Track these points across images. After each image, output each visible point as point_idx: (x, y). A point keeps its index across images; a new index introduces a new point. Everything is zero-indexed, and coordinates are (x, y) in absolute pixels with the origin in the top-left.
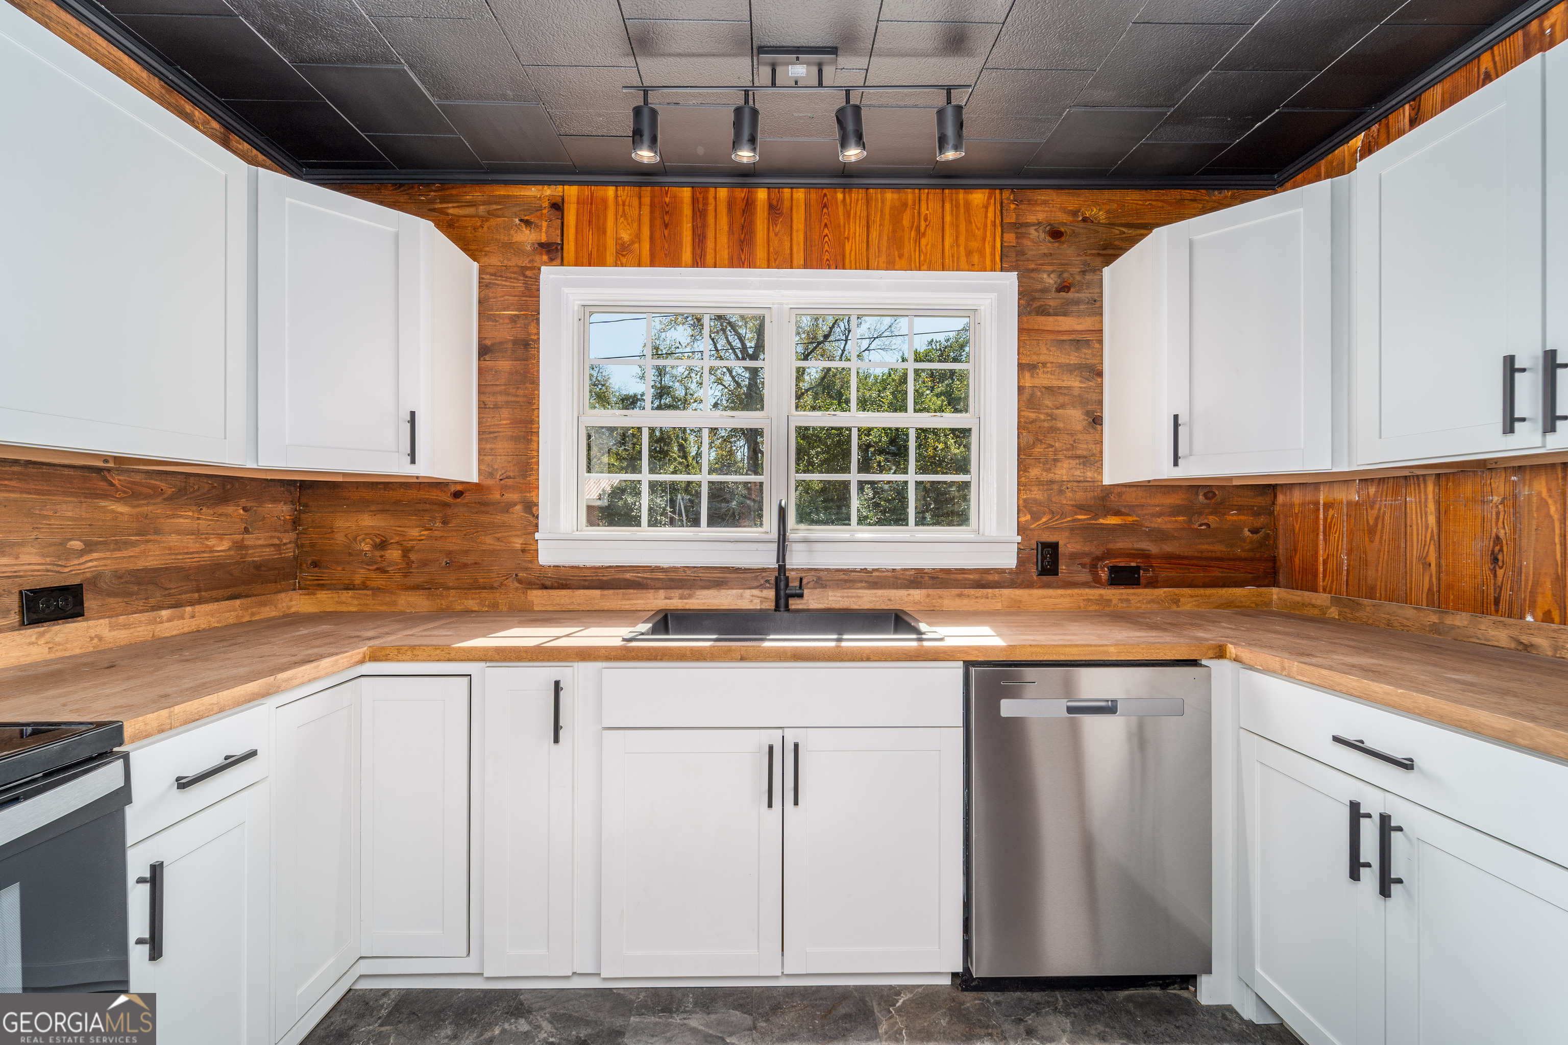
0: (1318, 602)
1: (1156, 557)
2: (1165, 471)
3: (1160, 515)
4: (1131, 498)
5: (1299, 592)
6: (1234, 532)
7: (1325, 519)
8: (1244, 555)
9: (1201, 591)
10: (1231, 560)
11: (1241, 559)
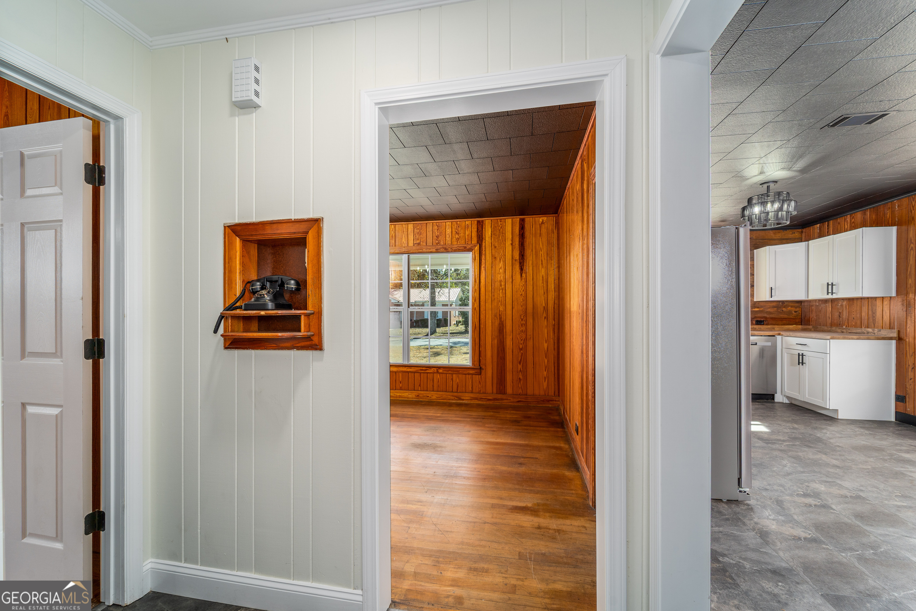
0: (810, 328)
1: (768, 318)
2: (768, 298)
3: (769, 308)
4: (762, 304)
5: (806, 326)
6: (790, 312)
7: (812, 309)
8: (792, 318)
9: (781, 326)
10: (789, 319)
11: (792, 319)
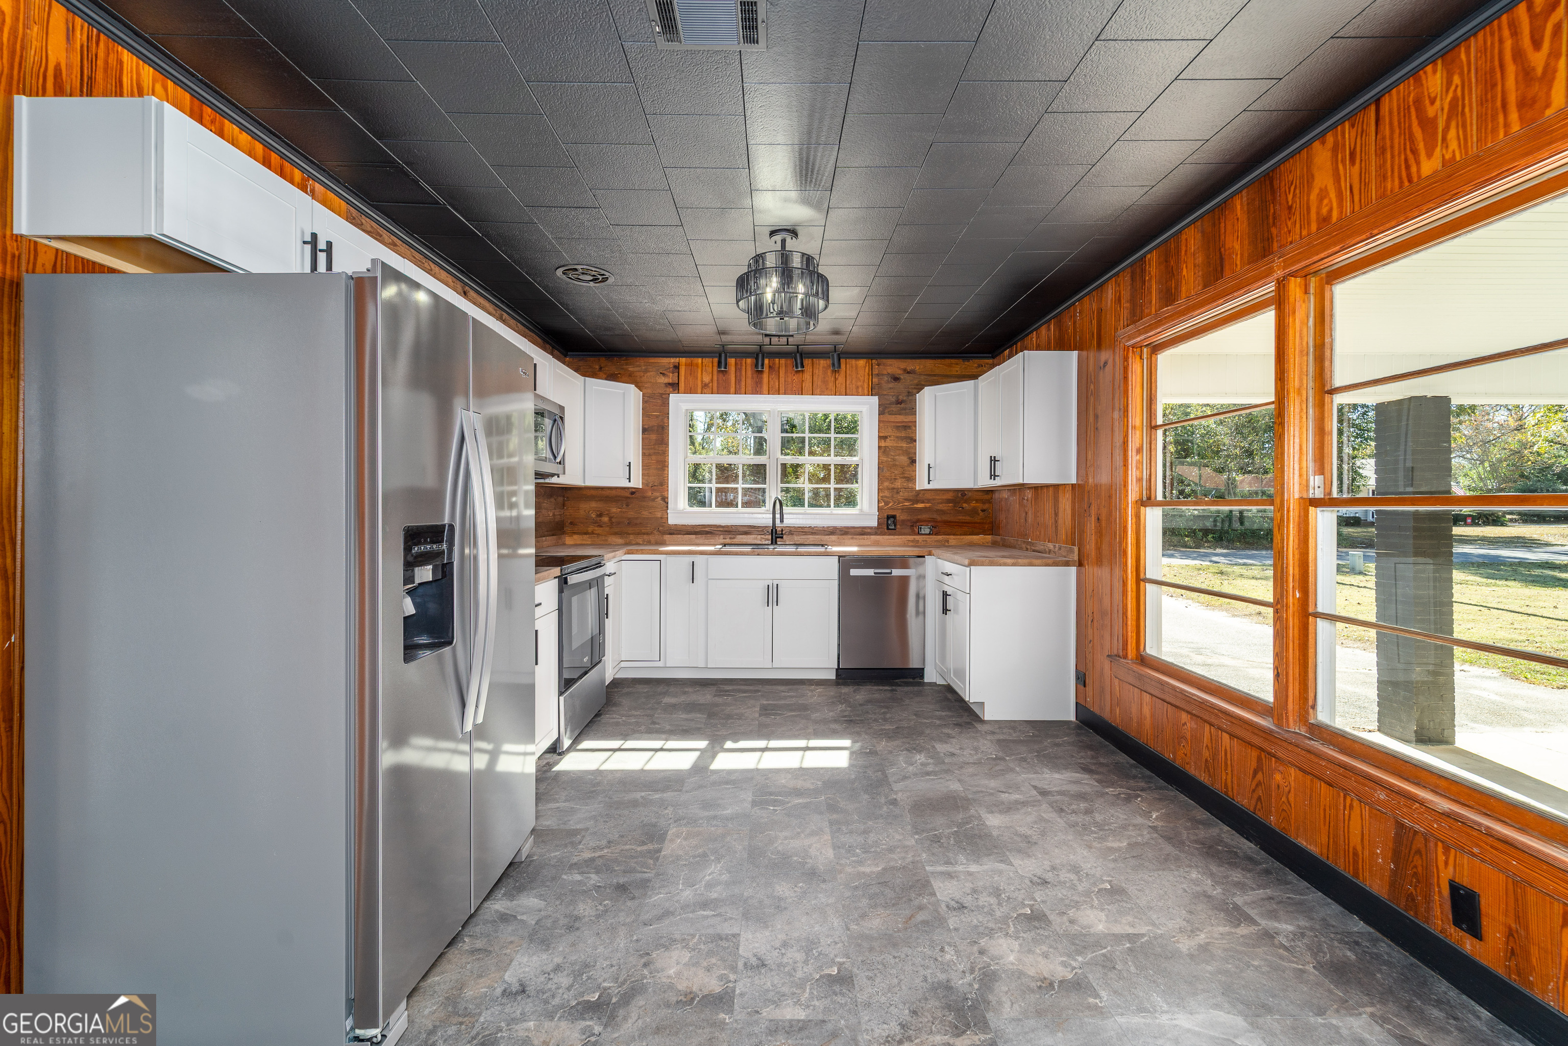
1: (940, 522)
3: (941, 503)
4: (928, 496)
5: (996, 537)
6: (974, 511)
7: (1001, 505)
9: (959, 537)
10: (972, 523)
11: (977, 523)
